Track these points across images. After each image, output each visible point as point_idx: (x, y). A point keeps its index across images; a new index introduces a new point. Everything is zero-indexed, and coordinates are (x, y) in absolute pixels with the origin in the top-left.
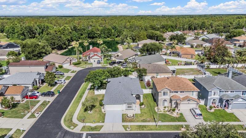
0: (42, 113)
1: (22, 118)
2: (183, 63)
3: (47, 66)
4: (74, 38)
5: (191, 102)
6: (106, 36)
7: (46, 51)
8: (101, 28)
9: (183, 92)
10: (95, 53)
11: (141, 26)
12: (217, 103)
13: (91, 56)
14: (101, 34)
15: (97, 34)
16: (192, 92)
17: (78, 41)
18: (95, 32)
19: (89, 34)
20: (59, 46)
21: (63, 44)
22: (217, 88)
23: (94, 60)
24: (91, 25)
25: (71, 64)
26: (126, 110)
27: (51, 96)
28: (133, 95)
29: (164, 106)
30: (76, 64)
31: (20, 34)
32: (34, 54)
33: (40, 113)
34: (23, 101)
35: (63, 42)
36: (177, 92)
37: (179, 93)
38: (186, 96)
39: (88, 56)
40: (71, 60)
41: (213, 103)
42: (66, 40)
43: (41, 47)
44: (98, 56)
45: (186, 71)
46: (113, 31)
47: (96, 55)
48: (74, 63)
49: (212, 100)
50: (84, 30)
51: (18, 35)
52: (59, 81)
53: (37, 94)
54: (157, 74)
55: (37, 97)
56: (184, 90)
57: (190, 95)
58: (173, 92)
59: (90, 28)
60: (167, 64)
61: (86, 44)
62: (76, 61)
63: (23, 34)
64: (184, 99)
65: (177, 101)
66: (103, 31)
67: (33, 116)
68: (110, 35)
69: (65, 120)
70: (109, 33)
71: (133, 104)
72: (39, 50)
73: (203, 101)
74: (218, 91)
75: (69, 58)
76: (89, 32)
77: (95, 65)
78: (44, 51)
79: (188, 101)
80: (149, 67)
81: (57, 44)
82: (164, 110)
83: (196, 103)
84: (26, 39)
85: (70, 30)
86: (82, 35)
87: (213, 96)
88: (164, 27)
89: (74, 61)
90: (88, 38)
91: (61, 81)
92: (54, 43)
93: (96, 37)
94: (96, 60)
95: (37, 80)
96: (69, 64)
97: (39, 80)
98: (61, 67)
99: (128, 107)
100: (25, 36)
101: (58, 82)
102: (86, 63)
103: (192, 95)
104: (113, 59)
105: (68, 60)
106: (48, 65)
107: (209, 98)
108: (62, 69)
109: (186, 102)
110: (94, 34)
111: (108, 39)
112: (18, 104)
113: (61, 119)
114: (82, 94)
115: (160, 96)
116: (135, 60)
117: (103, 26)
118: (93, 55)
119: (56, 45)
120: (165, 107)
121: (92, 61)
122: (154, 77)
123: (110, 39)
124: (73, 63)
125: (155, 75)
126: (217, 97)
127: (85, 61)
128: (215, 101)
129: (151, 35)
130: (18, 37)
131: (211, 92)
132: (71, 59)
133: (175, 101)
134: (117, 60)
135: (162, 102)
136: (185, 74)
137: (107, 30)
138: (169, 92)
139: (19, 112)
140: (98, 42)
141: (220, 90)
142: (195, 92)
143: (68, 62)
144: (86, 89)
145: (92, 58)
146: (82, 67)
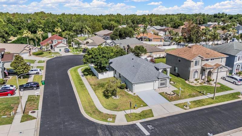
0: (40, 111)
1: (11, 124)
3: (3, 55)
4: (11, 32)
5: (223, 69)
8: (44, 21)
9: (213, 59)
10: (59, 41)
12: (240, 69)
13: (54, 44)
16: (221, 58)
17: (16, 36)
19: (30, 28)
24: (30, 18)
25: (30, 54)
27: (35, 88)
29: (194, 79)
33: (36, 111)
36: (208, 60)
37: (210, 61)
38: (216, 64)
39: (50, 45)
40: (30, 49)
41: (237, 69)
44: (64, 44)
47: (61, 43)
49: (236, 66)
50: (23, 23)
52: (33, 71)
53: (12, 88)
55: (13, 92)
57: (219, 62)
58: (204, 60)
59: (29, 22)
61: (40, 32)
62: (37, 51)
65: (211, 70)
66: (47, 25)
67: (27, 117)
69: (88, 113)
70: (55, 26)
71: (167, 79)
75: (28, 47)
79: (220, 68)
83: (227, 70)
86: (20, 29)
87: (238, 62)
89: (34, 51)
91: (36, 70)
94: (63, 49)
96: (28, 54)
99: (161, 84)
102: (50, 53)
103: (221, 62)
105: (26, 48)
106: (3, 53)
107: (235, 63)
113: (81, 113)
115: (192, 67)
116: (114, 44)
117: (46, 19)
118: (57, 43)
120: (196, 80)
121: (57, 50)
122: (150, 56)
124: (33, 53)
126: (241, 62)
128: (239, 66)
129: (108, 25)
131: (237, 56)
132: (31, 47)
133: (209, 70)
134: (89, 47)
135: (193, 74)
137: (52, 23)
138: (200, 60)
142: (224, 58)
143: (27, 51)
144: (78, 76)
145: (57, 46)
146: (49, 57)
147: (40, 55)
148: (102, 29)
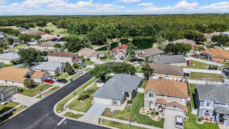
0: (48, 95)
1: (32, 97)
2: (208, 67)
3: (74, 58)
4: (117, 35)
5: (177, 109)
6: (146, 34)
7: (84, 45)
8: (143, 26)
9: (171, 97)
11: (185, 25)
12: (210, 115)
13: (117, 52)
14: (142, 32)
15: (138, 32)
16: (180, 98)
17: (120, 38)
18: (136, 31)
19: (130, 32)
20: (99, 41)
21: (103, 40)
22: (210, 98)
23: (119, 56)
24: (134, 24)
25: (98, 58)
26: (112, 105)
27: (63, 83)
28: (122, 92)
29: (149, 108)
30: (102, 58)
31: (76, 30)
32: (74, 47)
33: (46, 95)
34: (42, 83)
35: (103, 38)
36: (164, 96)
37: (166, 97)
38: (173, 102)
39: (114, 52)
40: (98, 55)
41: (206, 114)
42: (107, 36)
43: (80, 42)
44: (123, 53)
45: (206, 76)
46: (154, 29)
47: (122, 52)
48: (101, 57)
49: (204, 111)
50: (127, 28)
51: (75, 31)
53: (54, 80)
54: (167, 75)
55: (52, 82)
56: (171, 95)
57: (178, 101)
58: (159, 95)
59: (133, 26)
60: (189, 66)
62: (103, 56)
63: (78, 30)
64: (170, 104)
65: (162, 105)
66: (144, 30)
67: (40, 96)
68: (150, 33)
69: (59, 104)
70: (150, 31)
72: (79, 44)
73: (196, 110)
74: (213, 102)
75: (97, 53)
76: (130, 30)
77: (118, 60)
78: (82, 45)
79: (173, 107)
80: (160, 67)
81: (98, 40)
82: (148, 111)
83: (183, 111)
84: (80, 35)
85: (114, 28)
86: (124, 32)
87: (205, 107)
88: (213, 27)
89: (101, 56)
90: (129, 36)
91: (79, 71)
92: (95, 39)
93: (137, 35)
95: (60, 68)
97: (61, 69)
98: (89, 60)
99: (114, 102)
100: (80, 32)
101: (76, 72)
102: (111, 58)
103: (180, 102)
104: (137, 56)
105: (95, 54)
106: (76, 57)
107: (201, 107)
108: (89, 61)
109: (171, 107)
110: (135, 32)
111: (148, 37)
112: (37, 85)
114: (88, 85)
115: (146, 97)
116: (153, 59)
117: (146, 24)
118: (119, 51)
119: (96, 41)
120: (151, 109)
121: (117, 56)
122: (162, 78)
123: (151, 37)
125: (164, 76)
126: (211, 108)
127: (111, 56)
128: (209, 112)
130: (75, 33)
131: (203, 101)
132: (98, 53)
133: (160, 105)
134: (139, 58)
135: (148, 104)
136: (202, 79)
137: (148, 28)
138: (155, 94)
139: (34, 91)
140: (129, 39)
141: (214, 101)
142: (184, 98)
143: (96, 56)
144: (94, 80)
145: (117, 54)
146: (105, 62)
147: (101, 60)
148: (184, 37)
